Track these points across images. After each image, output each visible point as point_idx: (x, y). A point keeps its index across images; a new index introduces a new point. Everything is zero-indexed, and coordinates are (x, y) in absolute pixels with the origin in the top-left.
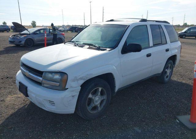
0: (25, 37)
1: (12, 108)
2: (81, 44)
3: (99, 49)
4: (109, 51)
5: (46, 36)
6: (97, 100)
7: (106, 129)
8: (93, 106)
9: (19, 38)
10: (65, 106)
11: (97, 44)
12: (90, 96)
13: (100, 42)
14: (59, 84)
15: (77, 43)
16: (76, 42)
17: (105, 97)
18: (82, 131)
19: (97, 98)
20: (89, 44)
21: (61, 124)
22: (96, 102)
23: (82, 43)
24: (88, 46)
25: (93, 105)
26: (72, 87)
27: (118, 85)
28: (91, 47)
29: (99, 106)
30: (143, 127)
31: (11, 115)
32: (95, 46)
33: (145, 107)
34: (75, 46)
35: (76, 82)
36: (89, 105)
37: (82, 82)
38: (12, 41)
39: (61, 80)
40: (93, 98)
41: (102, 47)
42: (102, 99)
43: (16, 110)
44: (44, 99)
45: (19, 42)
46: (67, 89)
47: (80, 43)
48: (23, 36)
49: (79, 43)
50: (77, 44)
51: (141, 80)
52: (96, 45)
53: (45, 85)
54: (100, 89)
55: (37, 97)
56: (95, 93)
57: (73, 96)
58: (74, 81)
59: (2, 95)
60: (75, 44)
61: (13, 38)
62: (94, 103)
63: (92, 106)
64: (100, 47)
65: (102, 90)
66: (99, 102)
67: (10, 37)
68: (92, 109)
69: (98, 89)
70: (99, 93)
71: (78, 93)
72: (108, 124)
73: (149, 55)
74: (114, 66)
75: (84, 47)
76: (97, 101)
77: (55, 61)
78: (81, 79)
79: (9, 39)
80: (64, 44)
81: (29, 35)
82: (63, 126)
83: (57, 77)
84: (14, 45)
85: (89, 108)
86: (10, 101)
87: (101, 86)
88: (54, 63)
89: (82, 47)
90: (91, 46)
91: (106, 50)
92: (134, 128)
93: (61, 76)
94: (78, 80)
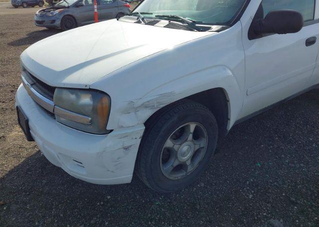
0: (60, 13)
1: (15, 157)
2: (151, 18)
3: (191, 27)
4: (218, 31)
5: (96, 10)
6: (185, 150)
7: (204, 219)
8: (176, 163)
9: (51, 15)
10: (108, 170)
11: (188, 17)
12: (169, 143)
13: (194, 12)
14: (90, 119)
15: (142, 16)
16: (141, 13)
17: (203, 143)
18: (150, 223)
19: (185, 148)
20: (168, 16)
21: (106, 200)
22: (184, 155)
23: (154, 16)
24: (167, 22)
25: (174, 163)
26: (122, 127)
27: (235, 114)
28: (173, 24)
29: (188, 163)
30: (294, 221)
31: (11, 172)
32: (183, 21)
33: (293, 163)
34: (139, 22)
35: (134, 114)
36: (165, 161)
37: (147, 114)
38: (41, 20)
39: (95, 110)
40: (176, 147)
41: (201, 23)
42: (197, 147)
43: (23, 159)
44: (60, 153)
45: (51, 23)
46: (111, 131)
47: (150, 16)
48: (57, 11)
49: (147, 16)
50: (143, 19)
51: (285, 100)
52: (186, 19)
53: (62, 119)
54: (192, 127)
55: (46, 146)
56: (180, 136)
57: (126, 148)
58: (126, 111)
59: (3, 126)
60: (138, 18)
61: (42, 16)
62: (177, 158)
63: (172, 166)
64: (194, 22)
65: (197, 129)
66: (189, 155)
67: (37, 13)
68: (173, 170)
69: (188, 126)
70: (191, 136)
71: (139, 141)
72: (208, 204)
73: (310, 42)
74: (230, 69)
75: (156, 25)
76: (185, 153)
77: (83, 61)
78: (145, 106)
79: (36, 18)
80: (118, 20)
81: (67, 9)
82: (109, 205)
83: (86, 100)
84: (45, 28)
85: (166, 169)
86: (15, 140)
87: (193, 121)
88: (77, 65)
89: (152, 23)
90: (174, 21)
91: (209, 28)
92: (272, 221)
93: (93, 98)
94: (136, 110)
